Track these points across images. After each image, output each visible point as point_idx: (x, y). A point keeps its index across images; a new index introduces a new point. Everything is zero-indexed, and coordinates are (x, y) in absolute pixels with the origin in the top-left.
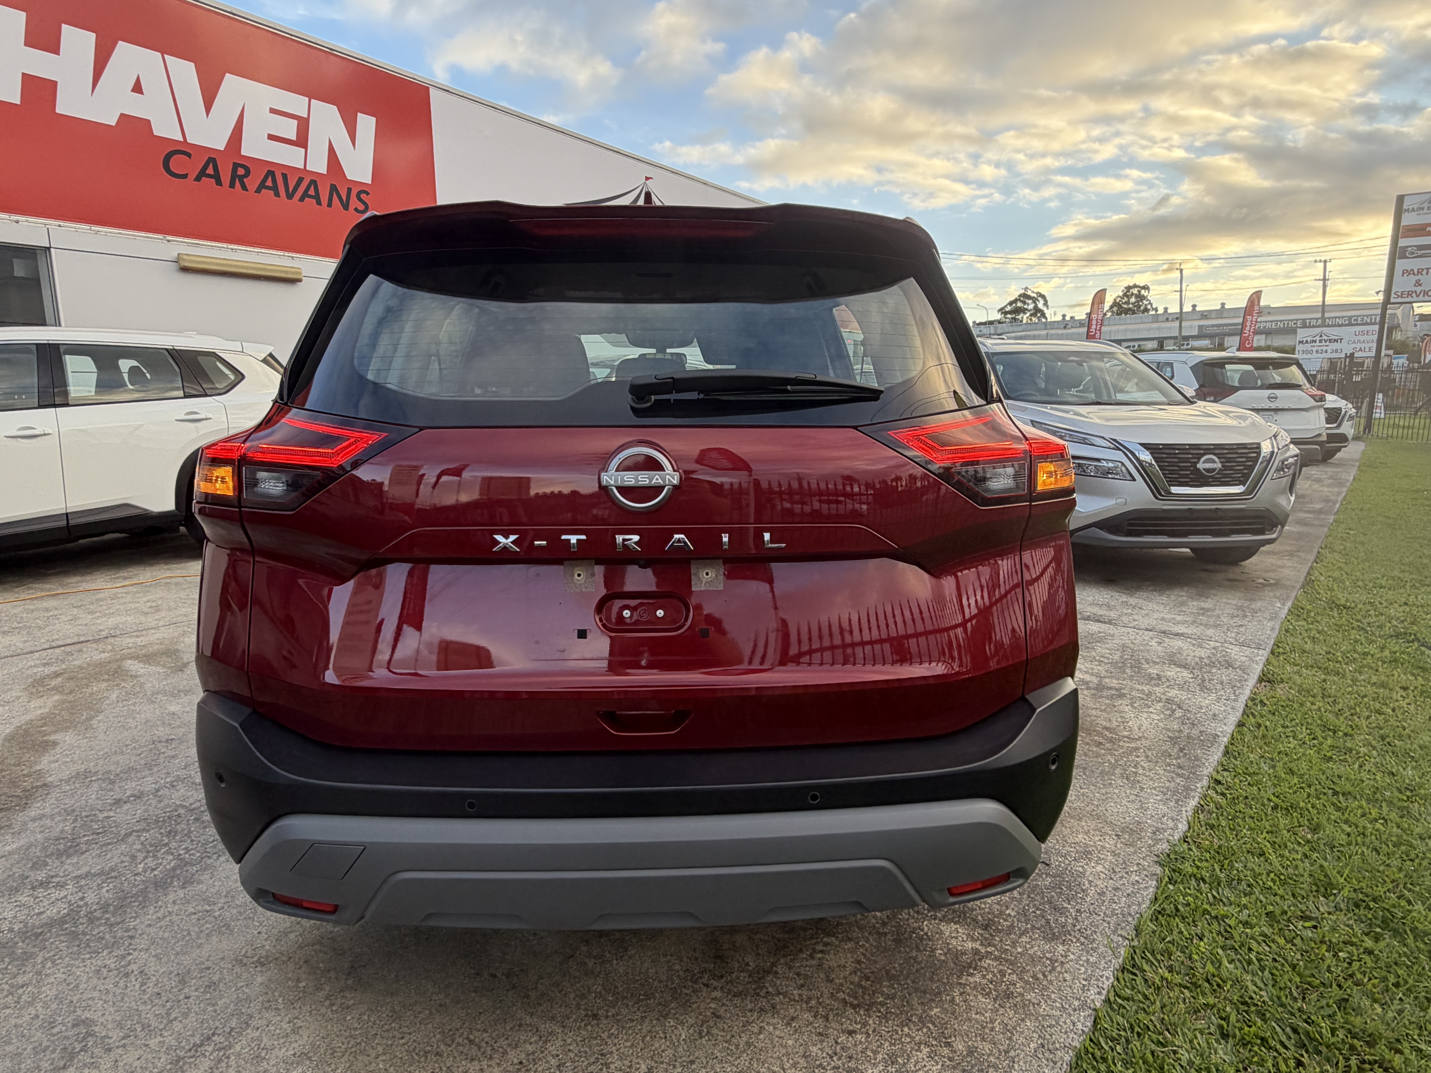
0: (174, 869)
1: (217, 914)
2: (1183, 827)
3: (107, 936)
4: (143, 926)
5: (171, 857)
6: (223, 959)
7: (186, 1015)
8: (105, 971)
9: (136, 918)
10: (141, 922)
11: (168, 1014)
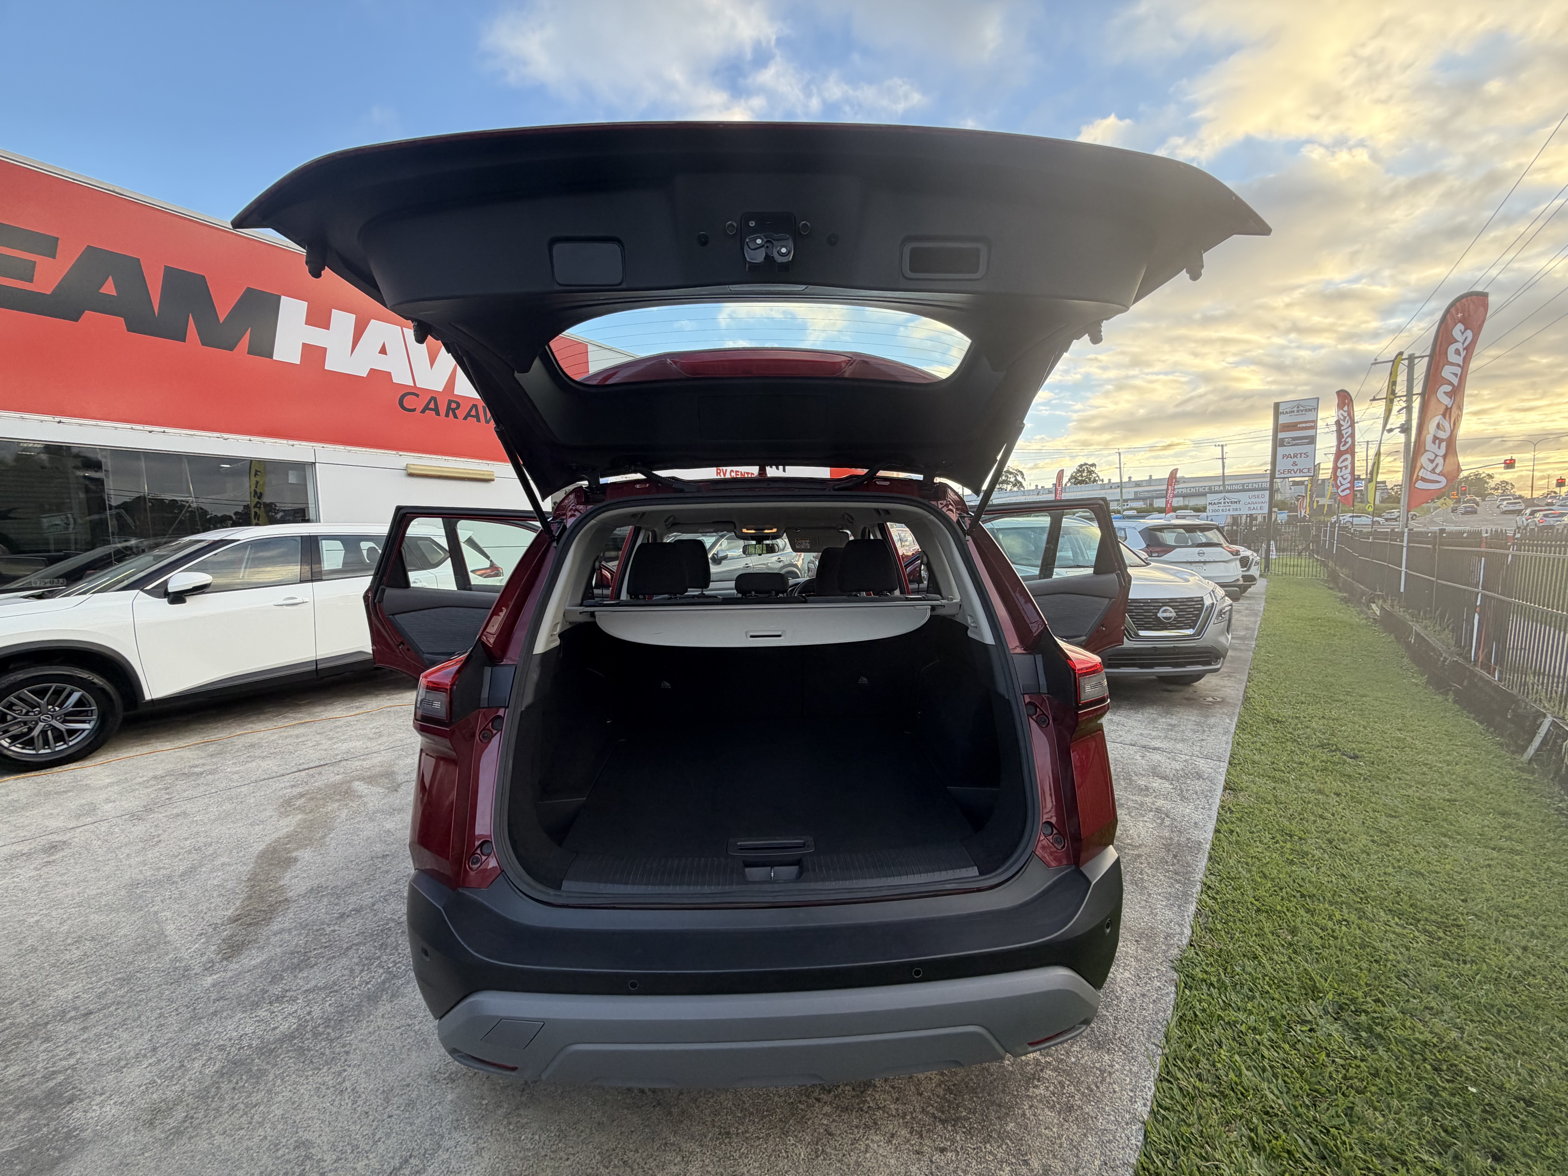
0: (384, 982)
1: (417, 1028)
2: (1188, 932)
3: (327, 1051)
4: (356, 1042)
5: (381, 971)
6: (420, 1075)
7: (388, 1135)
8: (324, 1088)
9: (351, 1032)
10: (356, 1037)
11: (374, 1134)
